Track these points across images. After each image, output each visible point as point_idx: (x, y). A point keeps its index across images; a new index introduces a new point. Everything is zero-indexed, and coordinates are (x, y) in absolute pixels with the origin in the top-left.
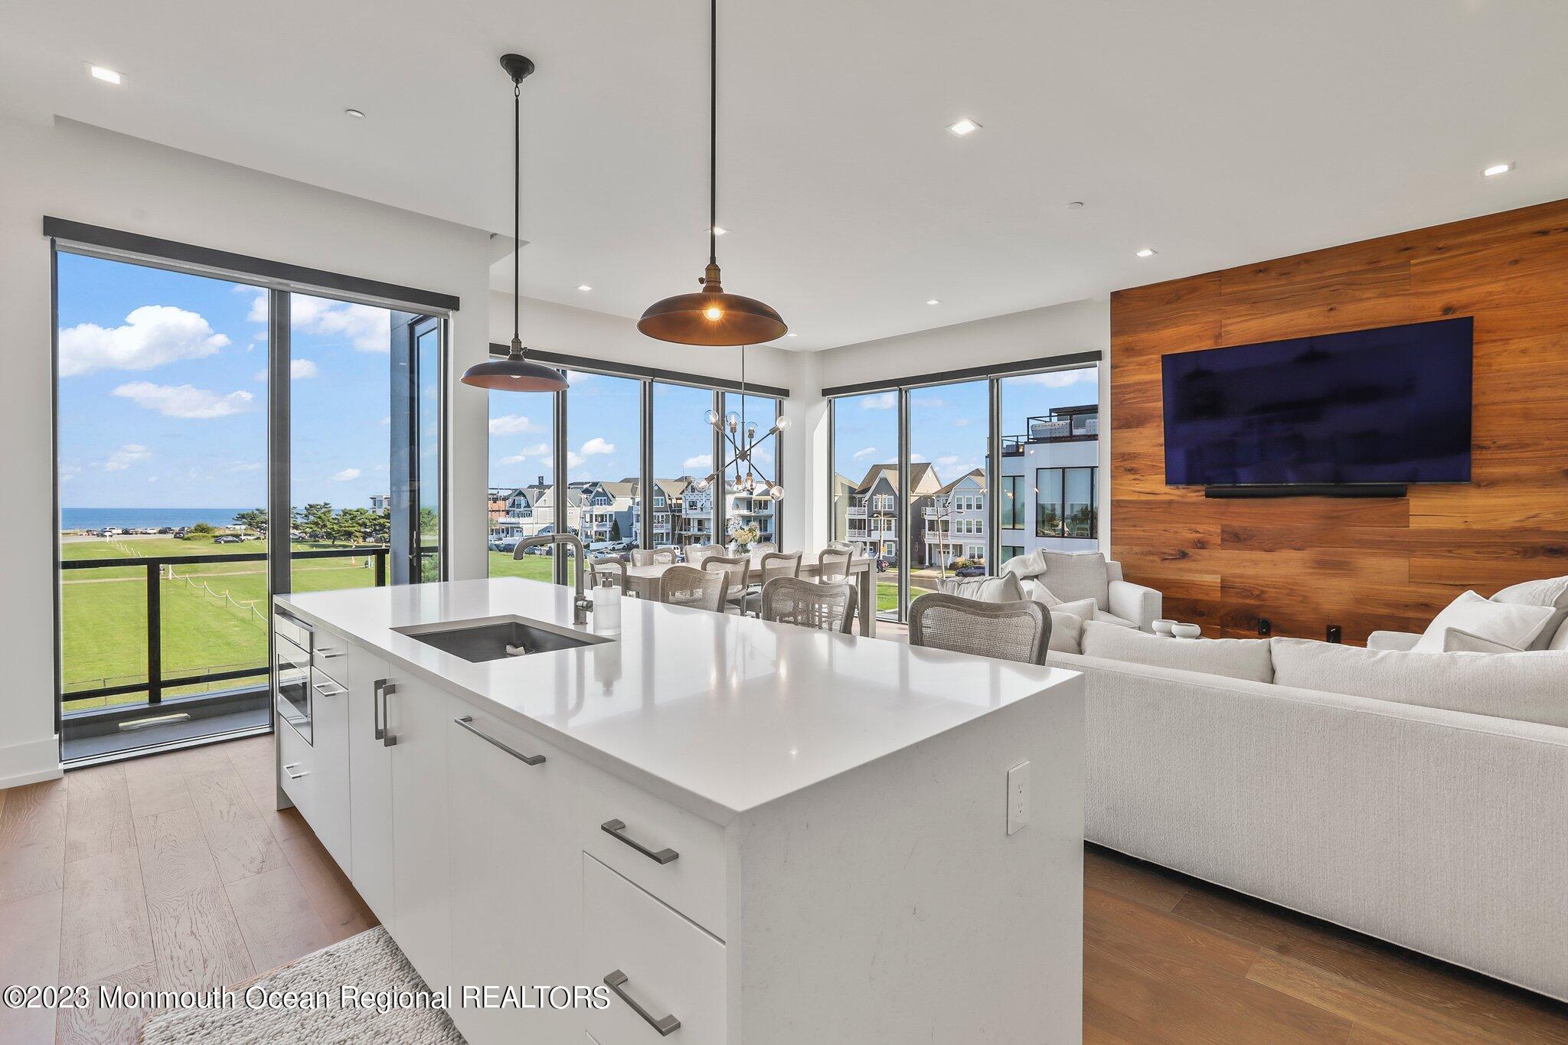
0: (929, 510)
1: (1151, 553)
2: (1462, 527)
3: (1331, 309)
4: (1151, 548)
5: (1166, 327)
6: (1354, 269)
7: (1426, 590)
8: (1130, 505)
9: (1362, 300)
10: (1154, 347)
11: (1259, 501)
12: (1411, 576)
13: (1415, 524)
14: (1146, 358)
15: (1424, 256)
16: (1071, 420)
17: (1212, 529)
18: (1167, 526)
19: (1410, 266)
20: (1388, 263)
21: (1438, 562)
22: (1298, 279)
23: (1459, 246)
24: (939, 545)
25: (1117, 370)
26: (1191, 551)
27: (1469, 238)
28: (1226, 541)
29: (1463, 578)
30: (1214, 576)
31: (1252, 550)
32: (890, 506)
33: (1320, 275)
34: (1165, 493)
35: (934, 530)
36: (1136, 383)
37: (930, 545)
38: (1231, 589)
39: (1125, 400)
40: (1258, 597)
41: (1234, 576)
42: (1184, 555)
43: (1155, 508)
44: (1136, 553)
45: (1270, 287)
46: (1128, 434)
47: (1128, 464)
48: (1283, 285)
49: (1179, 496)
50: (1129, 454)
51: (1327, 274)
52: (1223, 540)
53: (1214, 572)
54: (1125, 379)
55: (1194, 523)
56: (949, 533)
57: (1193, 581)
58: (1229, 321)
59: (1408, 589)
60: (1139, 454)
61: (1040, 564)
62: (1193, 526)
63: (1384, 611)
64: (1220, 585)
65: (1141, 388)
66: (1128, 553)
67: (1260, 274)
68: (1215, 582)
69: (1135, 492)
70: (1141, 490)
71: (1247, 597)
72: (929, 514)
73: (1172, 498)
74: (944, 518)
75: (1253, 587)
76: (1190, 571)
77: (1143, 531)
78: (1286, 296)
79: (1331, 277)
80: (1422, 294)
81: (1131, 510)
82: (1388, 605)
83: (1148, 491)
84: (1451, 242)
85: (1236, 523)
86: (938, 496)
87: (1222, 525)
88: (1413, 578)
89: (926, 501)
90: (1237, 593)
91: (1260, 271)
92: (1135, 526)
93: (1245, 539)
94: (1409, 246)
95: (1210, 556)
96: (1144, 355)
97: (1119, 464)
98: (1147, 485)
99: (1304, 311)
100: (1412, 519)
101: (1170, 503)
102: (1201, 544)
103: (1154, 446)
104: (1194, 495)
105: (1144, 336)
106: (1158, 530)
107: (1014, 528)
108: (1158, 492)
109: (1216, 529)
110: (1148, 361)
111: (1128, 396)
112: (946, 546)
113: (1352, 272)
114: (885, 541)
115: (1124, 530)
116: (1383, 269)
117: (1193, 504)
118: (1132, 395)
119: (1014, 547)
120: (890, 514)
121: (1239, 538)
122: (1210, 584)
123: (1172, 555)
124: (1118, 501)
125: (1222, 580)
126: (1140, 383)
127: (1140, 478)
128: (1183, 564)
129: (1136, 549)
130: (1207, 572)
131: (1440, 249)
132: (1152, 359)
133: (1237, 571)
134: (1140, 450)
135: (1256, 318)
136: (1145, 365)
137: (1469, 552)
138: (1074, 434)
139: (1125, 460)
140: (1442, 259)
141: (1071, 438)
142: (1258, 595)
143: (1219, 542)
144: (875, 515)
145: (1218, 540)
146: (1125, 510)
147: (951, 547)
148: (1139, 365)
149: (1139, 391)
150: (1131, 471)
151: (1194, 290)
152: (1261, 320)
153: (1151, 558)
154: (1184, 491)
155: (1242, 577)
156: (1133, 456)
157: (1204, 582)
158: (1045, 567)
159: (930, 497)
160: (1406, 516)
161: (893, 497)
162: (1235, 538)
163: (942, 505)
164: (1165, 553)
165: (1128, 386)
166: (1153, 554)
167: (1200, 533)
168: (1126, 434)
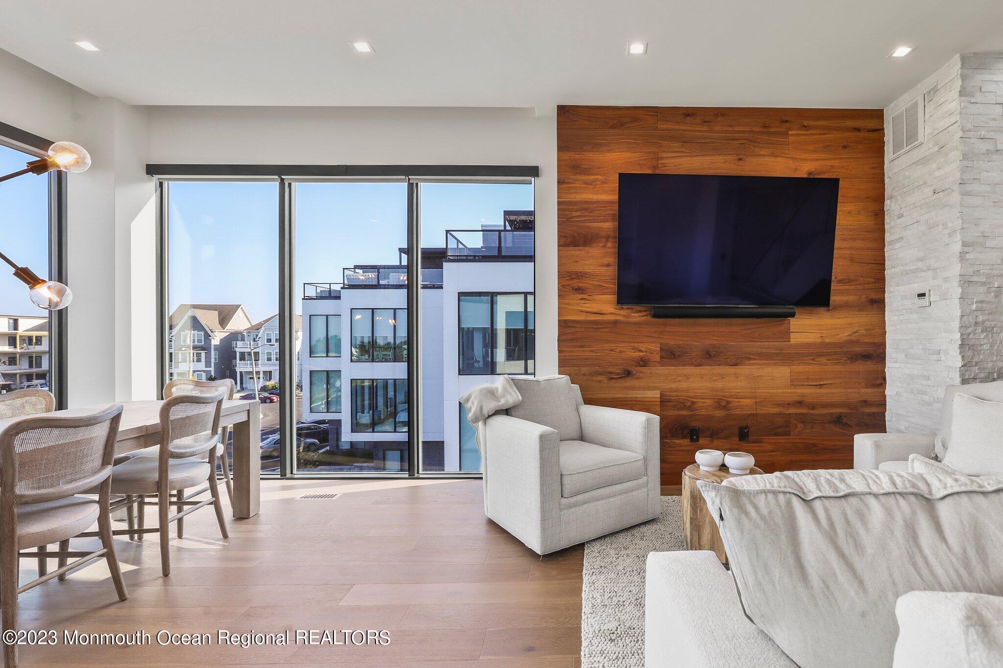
0: (239, 344)
1: (598, 374)
2: (820, 340)
3: (740, 159)
4: (597, 368)
5: (611, 151)
6: (755, 129)
7: (800, 391)
8: (578, 326)
9: (760, 155)
10: (600, 168)
11: (690, 321)
12: (792, 381)
13: (796, 338)
14: (592, 177)
15: (796, 130)
16: (379, 272)
17: (651, 347)
18: (612, 346)
19: (788, 134)
20: (776, 130)
21: (809, 368)
22: (717, 128)
23: (816, 127)
24: (252, 372)
25: (564, 186)
26: (634, 370)
27: (821, 123)
28: (664, 358)
29: (820, 379)
30: (654, 392)
31: (684, 365)
32: (199, 341)
33: (731, 129)
34: (612, 313)
35: (244, 360)
36: (582, 202)
37: (241, 373)
38: (668, 404)
39: (572, 217)
40: (689, 408)
41: (671, 390)
42: (628, 374)
43: (603, 328)
44: (584, 375)
45: (696, 131)
46: (574, 252)
47: (576, 283)
48: (705, 131)
49: (624, 316)
50: (576, 273)
51: (736, 129)
52: (662, 357)
53: (654, 388)
54: (572, 196)
55: (636, 343)
56: (260, 362)
57: (636, 398)
58: (665, 155)
59: (790, 391)
60: (586, 273)
61: (513, 393)
62: (636, 345)
63: (775, 410)
64: (659, 400)
65: (587, 207)
66: (576, 374)
67: (689, 118)
68: (656, 398)
69: (582, 311)
70: (589, 310)
71: (682, 409)
72: (240, 347)
73: (618, 318)
74: (256, 350)
75: (686, 400)
76: (633, 388)
77: (591, 351)
78: (709, 141)
79: (739, 132)
80: (796, 158)
81: (579, 330)
82: (778, 405)
83: (595, 310)
84: (811, 123)
85: (672, 341)
86: (249, 332)
87: (661, 344)
88: (794, 382)
89: (235, 336)
90: (674, 406)
91: (689, 115)
92: (582, 347)
93: (679, 356)
94: (788, 119)
95: (651, 373)
96: (589, 175)
97: (567, 283)
98: (594, 305)
99: (721, 157)
100: (792, 335)
101: (615, 322)
102: (644, 362)
103: (601, 266)
104: (636, 315)
105: (590, 155)
106: (604, 350)
107: (327, 356)
108: (605, 312)
109: (656, 347)
110: (594, 181)
111: (575, 214)
112: (258, 373)
113: (753, 131)
114: (194, 371)
115: (572, 352)
116: (772, 133)
117: (635, 323)
118: (579, 213)
119: (327, 372)
120: (199, 347)
121: (674, 355)
122: (651, 400)
123: (618, 374)
124: (566, 321)
125: (662, 395)
126: (586, 202)
127: (588, 298)
128: (629, 382)
129: (584, 370)
130: (649, 388)
131: (805, 126)
132: (597, 180)
133: (673, 386)
134: (587, 269)
135: (687, 156)
136: (591, 184)
137: (823, 360)
138: (380, 283)
139: (573, 279)
140: (805, 135)
141: (377, 286)
142: (689, 406)
143: (658, 359)
144: (184, 349)
145: (658, 358)
146: (573, 330)
147: (261, 373)
148: (585, 183)
149: (586, 209)
150: (579, 290)
151: (635, 120)
152: (689, 159)
153: (599, 378)
154: (628, 311)
155: (677, 390)
156: (580, 275)
157: (646, 398)
158: (520, 398)
159: (241, 333)
160: (787, 333)
161: (203, 333)
162: (671, 356)
163: (252, 339)
164: (611, 373)
165: (576, 203)
166: (600, 374)
167: (642, 352)
168: (574, 253)
